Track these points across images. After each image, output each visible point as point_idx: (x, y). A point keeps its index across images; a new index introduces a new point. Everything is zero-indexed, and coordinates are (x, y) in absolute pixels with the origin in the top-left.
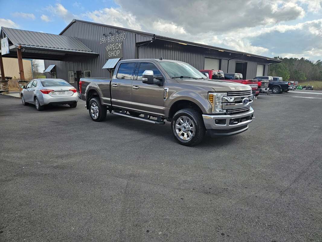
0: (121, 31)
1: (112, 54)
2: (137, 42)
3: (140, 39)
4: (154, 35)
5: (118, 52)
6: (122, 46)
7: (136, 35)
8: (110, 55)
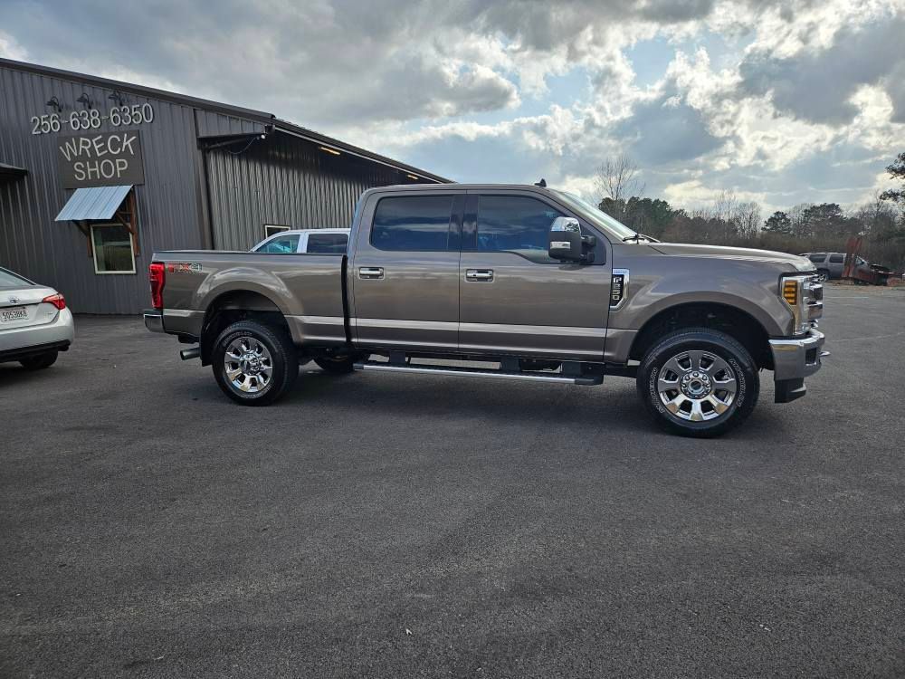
0: (132, 97)
1: (89, 170)
2: (203, 134)
3: (215, 127)
4: (273, 116)
5: (122, 164)
6: (138, 144)
7: (198, 113)
8: (81, 175)
